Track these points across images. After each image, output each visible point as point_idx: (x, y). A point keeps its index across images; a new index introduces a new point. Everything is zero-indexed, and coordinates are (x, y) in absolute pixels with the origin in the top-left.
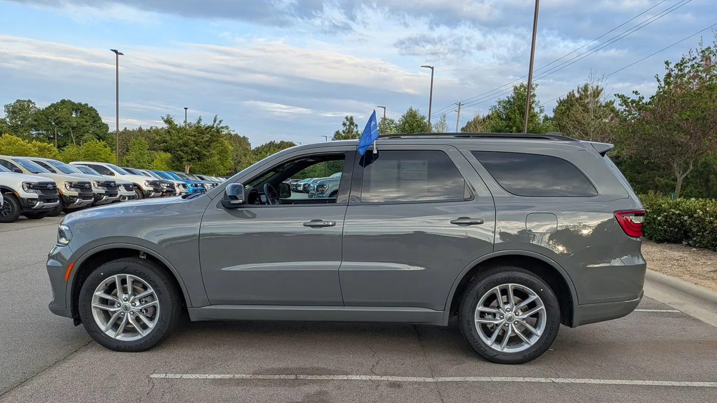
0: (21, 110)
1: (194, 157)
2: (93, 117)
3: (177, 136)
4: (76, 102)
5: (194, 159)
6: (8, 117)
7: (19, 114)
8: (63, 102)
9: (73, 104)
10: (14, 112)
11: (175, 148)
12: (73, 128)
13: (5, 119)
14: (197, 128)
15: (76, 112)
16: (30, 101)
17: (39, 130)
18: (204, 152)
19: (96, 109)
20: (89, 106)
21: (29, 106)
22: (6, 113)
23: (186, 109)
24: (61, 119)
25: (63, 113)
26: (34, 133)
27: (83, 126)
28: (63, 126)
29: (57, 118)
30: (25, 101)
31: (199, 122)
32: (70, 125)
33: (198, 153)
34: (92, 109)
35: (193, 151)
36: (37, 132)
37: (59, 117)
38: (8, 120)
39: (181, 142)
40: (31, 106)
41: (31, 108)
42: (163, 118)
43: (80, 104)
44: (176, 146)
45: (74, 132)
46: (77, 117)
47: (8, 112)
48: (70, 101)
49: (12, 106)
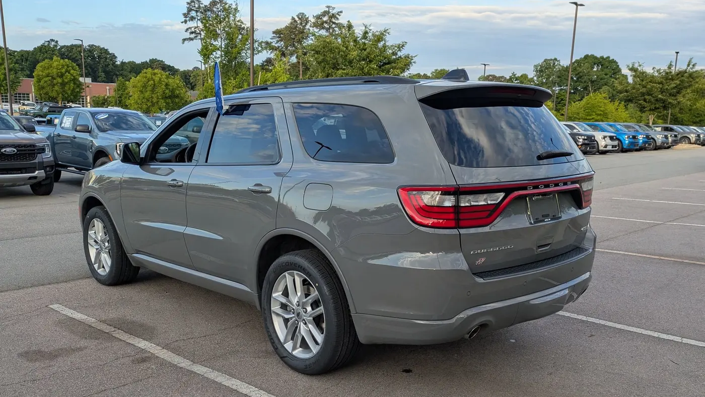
0: (547, 68)
1: (657, 106)
2: (613, 69)
3: (640, 84)
4: (599, 56)
5: (658, 108)
6: (535, 76)
7: (546, 72)
8: (586, 57)
9: (596, 58)
10: (541, 71)
11: (636, 97)
12: (592, 82)
13: (533, 78)
14: (667, 73)
15: (598, 65)
16: (556, 59)
17: (561, 86)
18: (670, 100)
19: (617, 61)
20: (611, 59)
21: (554, 64)
22: (535, 73)
23: (677, 53)
24: (581, 74)
25: (584, 68)
26: (557, 88)
27: (601, 79)
28: (583, 81)
29: (578, 74)
30: (552, 60)
31: (669, 68)
32: (589, 79)
33: (664, 101)
34: (614, 62)
35: (657, 100)
36: (560, 88)
37: (581, 72)
38: (535, 78)
39: (644, 90)
40: (556, 63)
41: (556, 66)
42: (628, 66)
43: (602, 58)
44: (638, 95)
45: (592, 86)
46: (597, 70)
47: (537, 71)
48: (593, 55)
49: (540, 65)
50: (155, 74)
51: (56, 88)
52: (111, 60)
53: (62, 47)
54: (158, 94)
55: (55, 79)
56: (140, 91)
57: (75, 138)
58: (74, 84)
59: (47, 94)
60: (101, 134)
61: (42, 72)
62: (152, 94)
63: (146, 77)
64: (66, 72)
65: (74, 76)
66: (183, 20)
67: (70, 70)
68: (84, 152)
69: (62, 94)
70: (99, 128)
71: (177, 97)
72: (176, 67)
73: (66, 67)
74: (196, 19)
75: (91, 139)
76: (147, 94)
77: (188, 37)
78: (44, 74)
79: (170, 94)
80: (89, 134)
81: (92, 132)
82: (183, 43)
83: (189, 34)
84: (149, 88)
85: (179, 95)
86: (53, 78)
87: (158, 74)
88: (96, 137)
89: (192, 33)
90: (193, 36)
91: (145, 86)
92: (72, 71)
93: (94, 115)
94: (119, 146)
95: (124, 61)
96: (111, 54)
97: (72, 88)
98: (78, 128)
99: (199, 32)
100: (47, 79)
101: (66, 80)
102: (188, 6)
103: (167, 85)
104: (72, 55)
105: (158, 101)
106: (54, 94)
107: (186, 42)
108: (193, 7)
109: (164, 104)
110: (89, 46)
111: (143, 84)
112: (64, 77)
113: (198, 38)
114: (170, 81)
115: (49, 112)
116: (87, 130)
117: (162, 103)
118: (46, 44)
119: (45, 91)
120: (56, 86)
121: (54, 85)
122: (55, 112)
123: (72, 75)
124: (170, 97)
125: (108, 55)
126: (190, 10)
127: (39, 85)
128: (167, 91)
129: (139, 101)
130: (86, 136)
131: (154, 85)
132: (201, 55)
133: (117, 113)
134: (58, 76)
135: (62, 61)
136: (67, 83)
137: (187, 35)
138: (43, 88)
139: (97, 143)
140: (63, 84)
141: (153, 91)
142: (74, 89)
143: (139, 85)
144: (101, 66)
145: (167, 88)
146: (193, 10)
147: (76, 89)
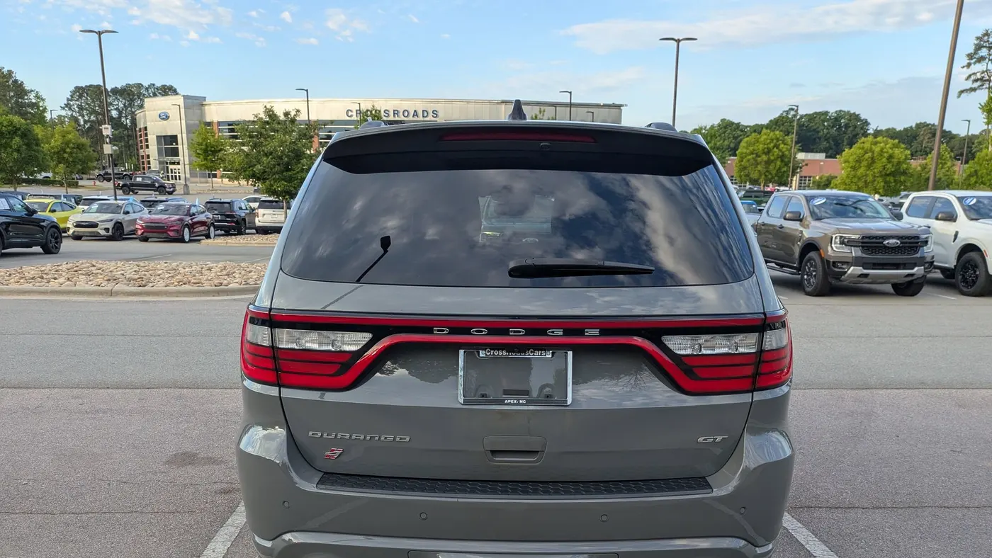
50: (876, 143)
51: (759, 168)
52: (862, 129)
53: (802, 117)
54: (876, 170)
55: (759, 157)
56: (851, 167)
57: (781, 227)
58: (782, 161)
59: (747, 175)
60: (814, 223)
61: (747, 149)
62: (867, 170)
63: (863, 148)
64: (774, 148)
65: (783, 153)
66: (965, 64)
67: (779, 145)
68: (790, 245)
69: (766, 176)
70: (813, 214)
71: (904, 173)
72: (954, 132)
73: (775, 141)
74: (987, 60)
75: (801, 229)
76: (861, 171)
77: (968, 88)
78: (748, 151)
79: (893, 170)
80: (799, 222)
81: (804, 220)
82: (959, 97)
83: (971, 82)
84: (865, 163)
85: (907, 171)
86: (758, 156)
87: (880, 143)
88: (807, 227)
89: (976, 81)
90: (979, 83)
91: (859, 161)
92: (782, 146)
93: (809, 199)
94: (836, 238)
95: (878, 129)
96: (862, 120)
97: (778, 166)
98: (787, 216)
99: (988, 78)
100: (750, 157)
101: (772, 158)
102: (976, 42)
103: (890, 157)
104: (813, 126)
105: (875, 181)
106: (754, 175)
107: (963, 95)
108: (985, 42)
109: (882, 184)
110: (836, 112)
111: (857, 158)
112: (771, 154)
113: (984, 87)
114: (897, 151)
115: (744, 197)
116: (798, 218)
117: (880, 183)
118: (785, 114)
119: (746, 172)
120: (759, 166)
121: (758, 164)
122: (751, 197)
123: (780, 150)
124: (892, 174)
125: (858, 121)
126: (979, 47)
127: (741, 165)
128: (889, 166)
129: (847, 181)
130: (795, 225)
131: (872, 158)
132: (984, 111)
133: (837, 197)
134: (764, 153)
135: (772, 134)
136: (772, 161)
137: (969, 84)
138: (745, 168)
139: (807, 234)
140: (768, 162)
141: (869, 167)
142: (780, 168)
143: (851, 160)
144: (847, 136)
145: (890, 162)
146: (985, 47)
147: (783, 167)
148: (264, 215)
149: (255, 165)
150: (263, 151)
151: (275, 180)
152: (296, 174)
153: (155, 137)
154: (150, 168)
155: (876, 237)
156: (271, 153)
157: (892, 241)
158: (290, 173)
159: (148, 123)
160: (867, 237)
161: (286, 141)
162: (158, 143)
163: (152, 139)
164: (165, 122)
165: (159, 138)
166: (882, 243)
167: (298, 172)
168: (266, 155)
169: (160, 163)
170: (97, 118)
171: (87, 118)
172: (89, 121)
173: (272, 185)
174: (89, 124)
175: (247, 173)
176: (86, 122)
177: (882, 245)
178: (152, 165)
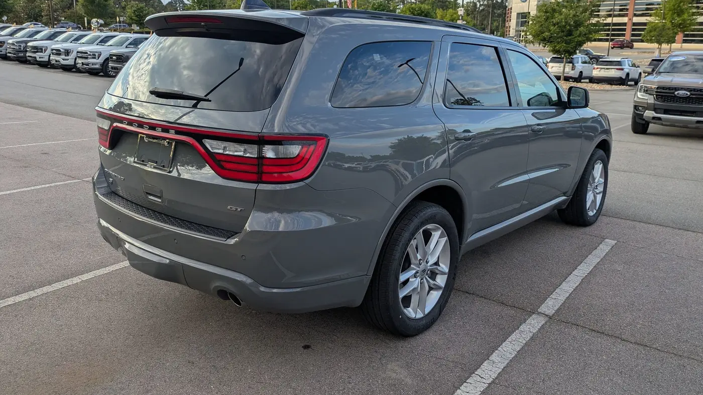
148: (552, 67)
149: (545, 32)
150: (553, 22)
151: (558, 43)
152: (574, 38)
153: (516, 13)
154: (509, 34)
155: (669, 88)
156: (558, 23)
157: (681, 92)
158: (570, 38)
159: (513, 5)
160: (663, 88)
161: (569, 15)
162: (518, 18)
163: (514, 16)
164: (524, 4)
165: (518, 14)
166: (673, 93)
167: (576, 37)
168: (554, 25)
169: (516, 31)
170: (488, 3)
171: (482, 3)
172: (482, 5)
173: (555, 46)
174: (482, 7)
175: (540, 37)
176: (480, 5)
177: (673, 95)
178: (511, 33)
